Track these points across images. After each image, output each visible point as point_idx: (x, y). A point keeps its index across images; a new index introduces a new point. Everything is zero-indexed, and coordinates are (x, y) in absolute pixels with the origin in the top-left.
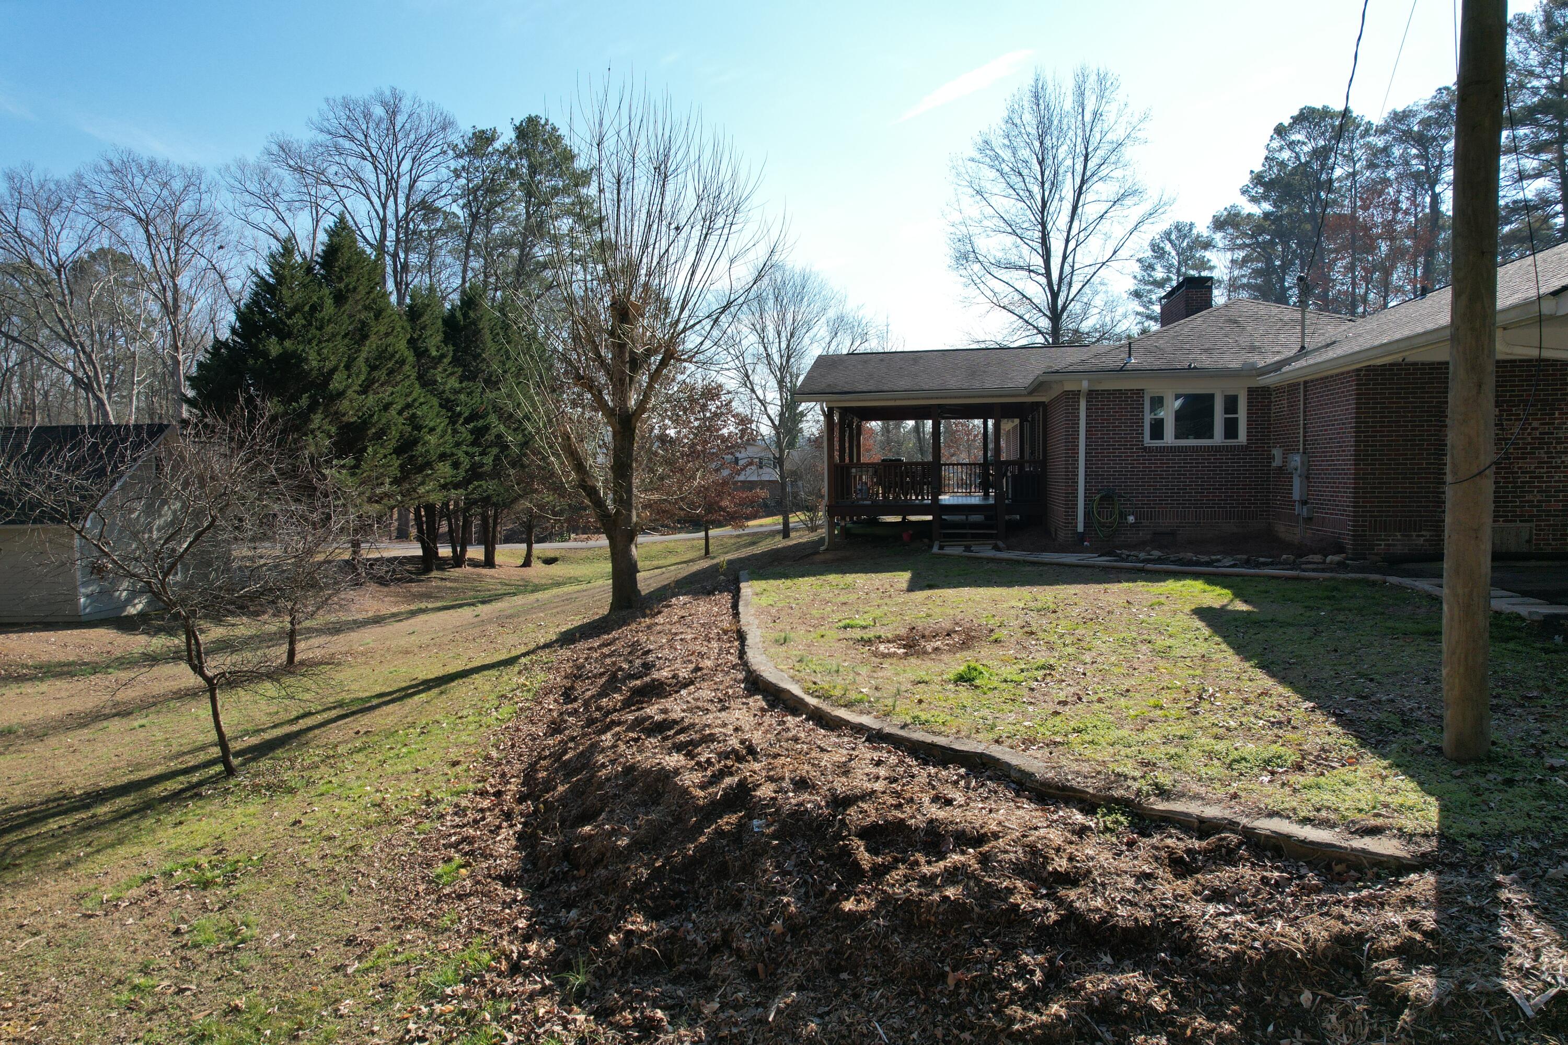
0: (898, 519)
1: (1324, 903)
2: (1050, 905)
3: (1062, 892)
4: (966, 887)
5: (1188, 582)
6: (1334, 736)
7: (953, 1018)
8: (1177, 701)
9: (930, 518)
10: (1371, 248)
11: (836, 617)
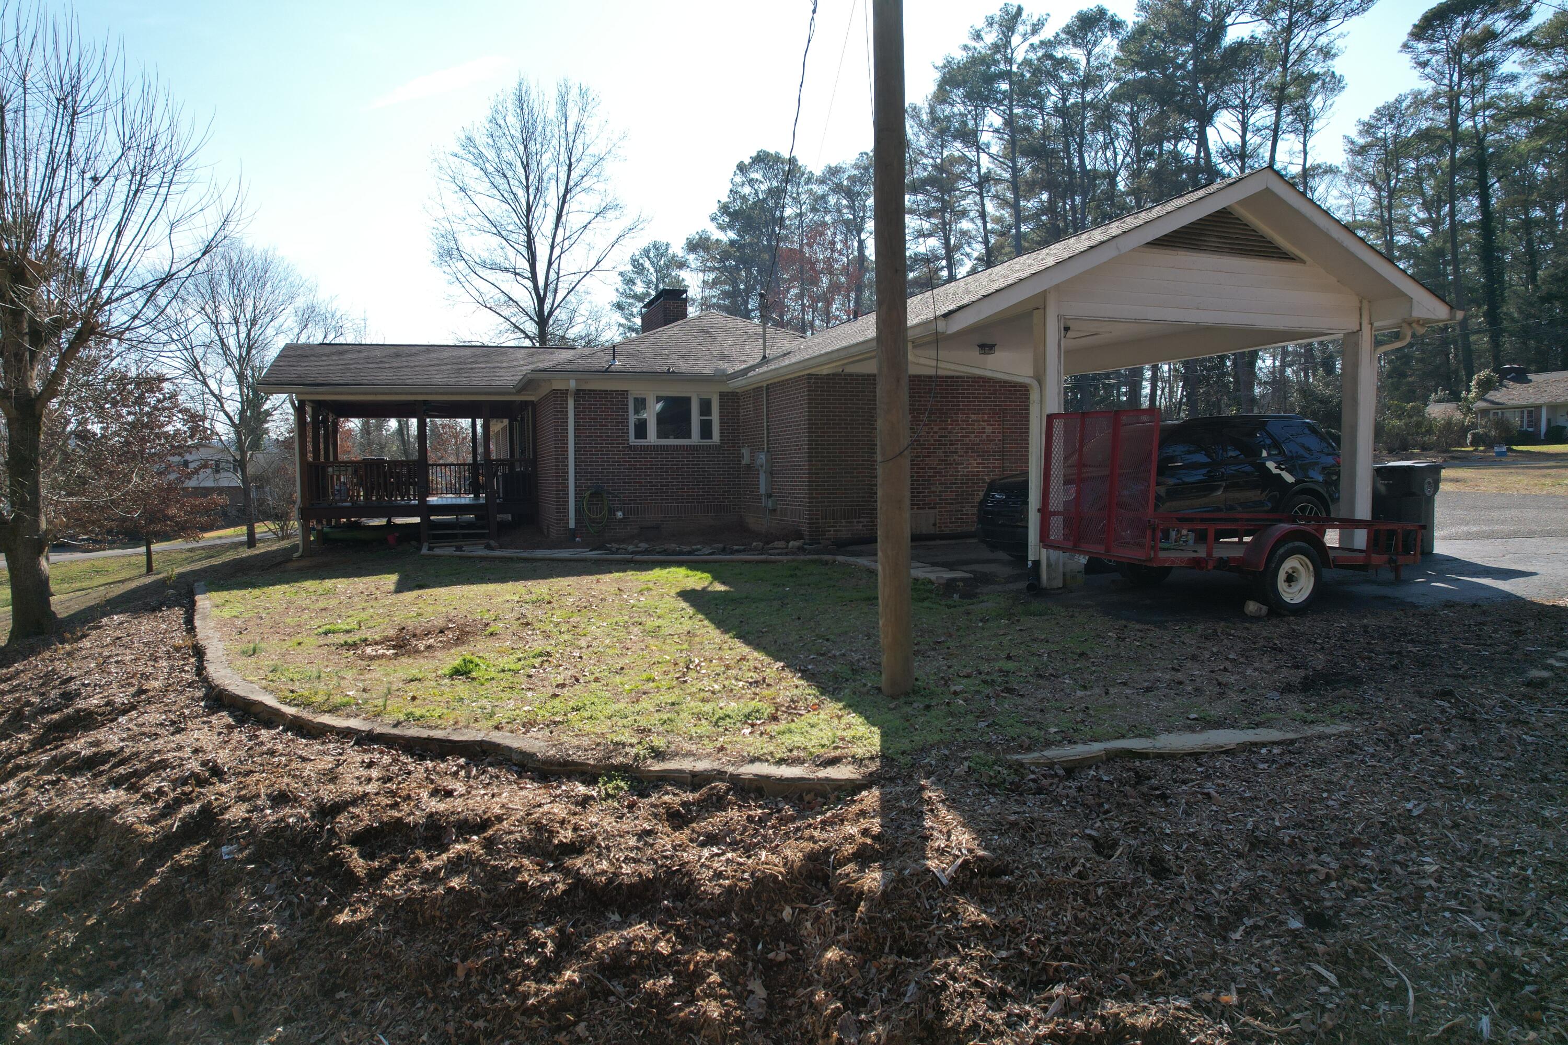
0: (382, 521)
1: (798, 829)
2: (558, 877)
3: (568, 862)
4: (472, 874)
5: (673, 569)
6: (801, 689)
7: (465, 1009)
8: (666, 673)
9: (417, 520)
10: (815, 281)
11: (315, 623)
